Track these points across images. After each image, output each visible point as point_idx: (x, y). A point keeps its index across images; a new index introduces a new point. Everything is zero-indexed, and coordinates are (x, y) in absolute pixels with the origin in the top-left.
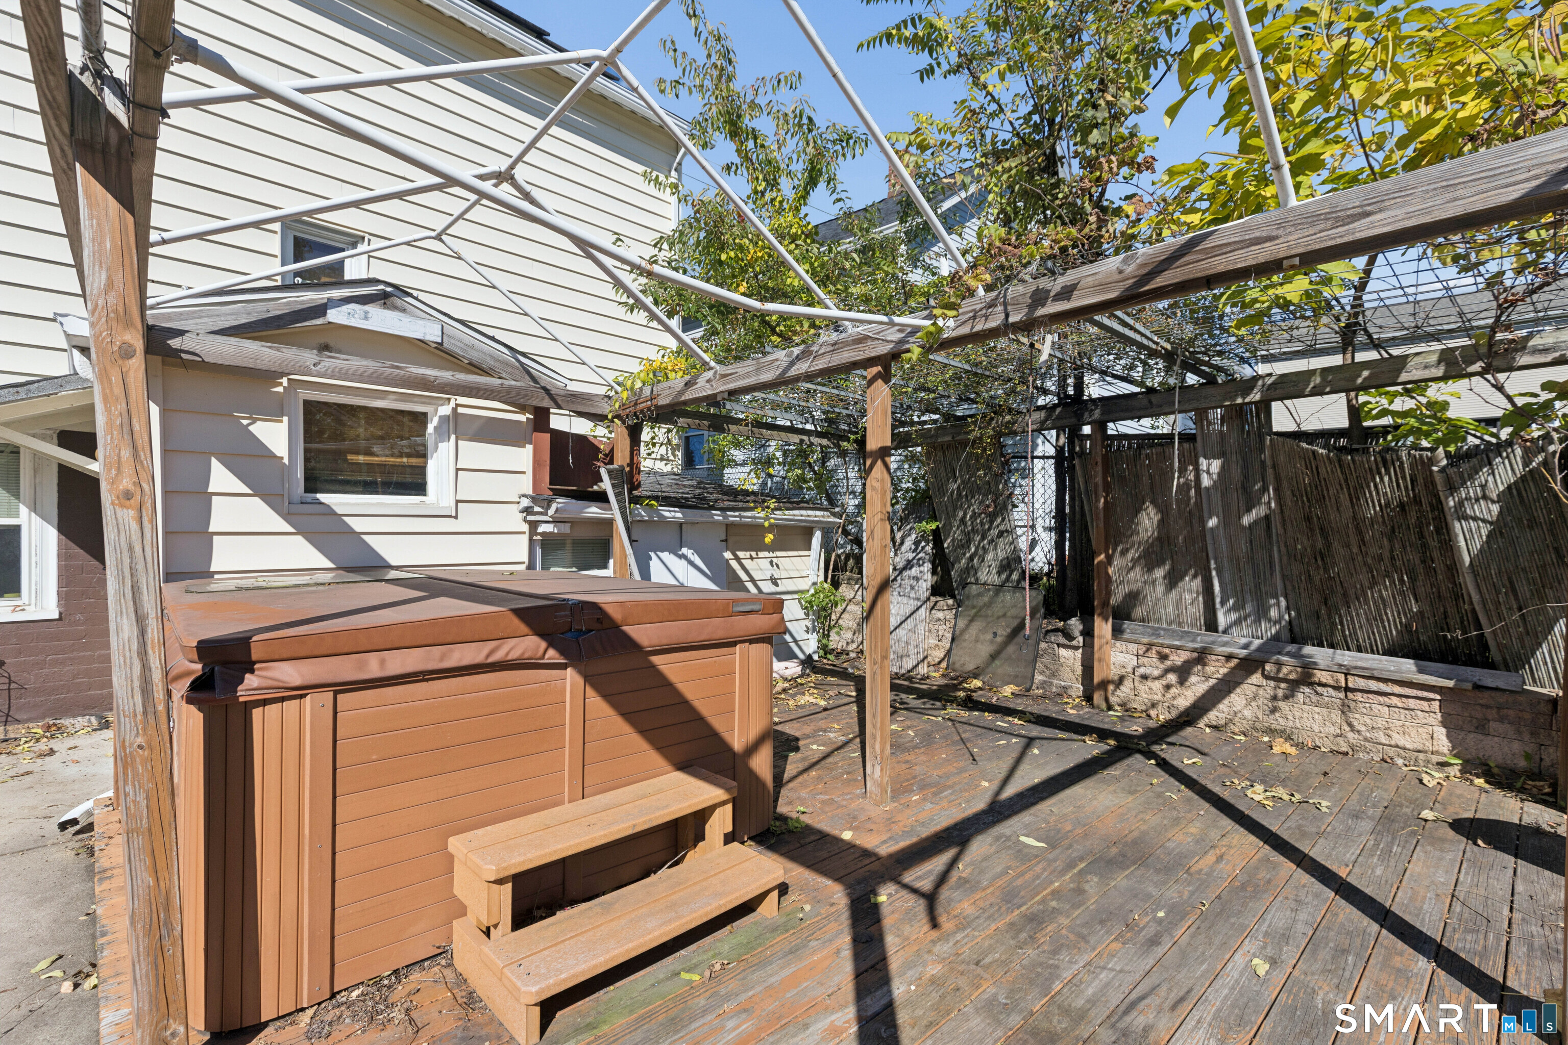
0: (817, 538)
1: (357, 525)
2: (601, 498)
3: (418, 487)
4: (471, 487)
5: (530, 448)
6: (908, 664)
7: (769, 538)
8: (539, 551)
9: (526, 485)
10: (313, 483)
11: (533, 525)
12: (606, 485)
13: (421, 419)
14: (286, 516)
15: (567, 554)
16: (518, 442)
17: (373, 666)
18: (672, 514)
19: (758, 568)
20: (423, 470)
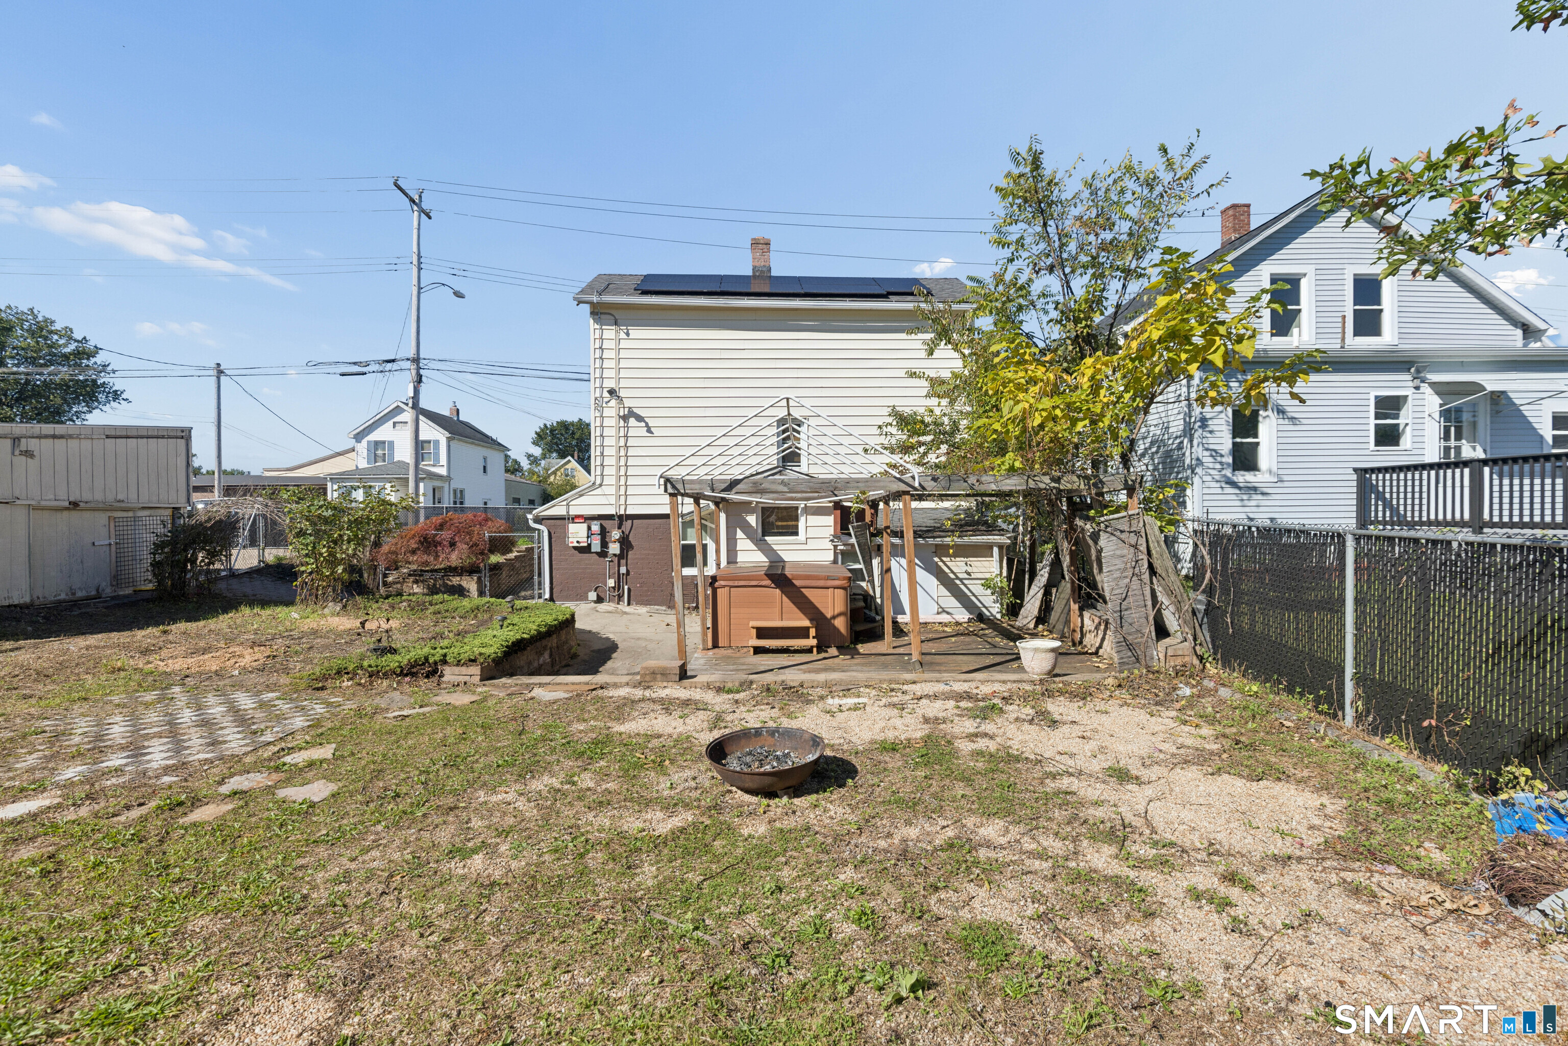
0: (996, 551)
1: (775, 547)
3: (795, 533)
4: (812, 533)
5: (832, 517)
7: (956, 550)
8: (840, 557)
9: (831, 531)
10: (765, 533)
11: (835, 547)
12: (852, 531)
13: (797, 508)
14: (756, 545)
16: (829, 515)
17: (736, 583)
18: (896, 541)
19: (957, 566)
20: (797, 527)
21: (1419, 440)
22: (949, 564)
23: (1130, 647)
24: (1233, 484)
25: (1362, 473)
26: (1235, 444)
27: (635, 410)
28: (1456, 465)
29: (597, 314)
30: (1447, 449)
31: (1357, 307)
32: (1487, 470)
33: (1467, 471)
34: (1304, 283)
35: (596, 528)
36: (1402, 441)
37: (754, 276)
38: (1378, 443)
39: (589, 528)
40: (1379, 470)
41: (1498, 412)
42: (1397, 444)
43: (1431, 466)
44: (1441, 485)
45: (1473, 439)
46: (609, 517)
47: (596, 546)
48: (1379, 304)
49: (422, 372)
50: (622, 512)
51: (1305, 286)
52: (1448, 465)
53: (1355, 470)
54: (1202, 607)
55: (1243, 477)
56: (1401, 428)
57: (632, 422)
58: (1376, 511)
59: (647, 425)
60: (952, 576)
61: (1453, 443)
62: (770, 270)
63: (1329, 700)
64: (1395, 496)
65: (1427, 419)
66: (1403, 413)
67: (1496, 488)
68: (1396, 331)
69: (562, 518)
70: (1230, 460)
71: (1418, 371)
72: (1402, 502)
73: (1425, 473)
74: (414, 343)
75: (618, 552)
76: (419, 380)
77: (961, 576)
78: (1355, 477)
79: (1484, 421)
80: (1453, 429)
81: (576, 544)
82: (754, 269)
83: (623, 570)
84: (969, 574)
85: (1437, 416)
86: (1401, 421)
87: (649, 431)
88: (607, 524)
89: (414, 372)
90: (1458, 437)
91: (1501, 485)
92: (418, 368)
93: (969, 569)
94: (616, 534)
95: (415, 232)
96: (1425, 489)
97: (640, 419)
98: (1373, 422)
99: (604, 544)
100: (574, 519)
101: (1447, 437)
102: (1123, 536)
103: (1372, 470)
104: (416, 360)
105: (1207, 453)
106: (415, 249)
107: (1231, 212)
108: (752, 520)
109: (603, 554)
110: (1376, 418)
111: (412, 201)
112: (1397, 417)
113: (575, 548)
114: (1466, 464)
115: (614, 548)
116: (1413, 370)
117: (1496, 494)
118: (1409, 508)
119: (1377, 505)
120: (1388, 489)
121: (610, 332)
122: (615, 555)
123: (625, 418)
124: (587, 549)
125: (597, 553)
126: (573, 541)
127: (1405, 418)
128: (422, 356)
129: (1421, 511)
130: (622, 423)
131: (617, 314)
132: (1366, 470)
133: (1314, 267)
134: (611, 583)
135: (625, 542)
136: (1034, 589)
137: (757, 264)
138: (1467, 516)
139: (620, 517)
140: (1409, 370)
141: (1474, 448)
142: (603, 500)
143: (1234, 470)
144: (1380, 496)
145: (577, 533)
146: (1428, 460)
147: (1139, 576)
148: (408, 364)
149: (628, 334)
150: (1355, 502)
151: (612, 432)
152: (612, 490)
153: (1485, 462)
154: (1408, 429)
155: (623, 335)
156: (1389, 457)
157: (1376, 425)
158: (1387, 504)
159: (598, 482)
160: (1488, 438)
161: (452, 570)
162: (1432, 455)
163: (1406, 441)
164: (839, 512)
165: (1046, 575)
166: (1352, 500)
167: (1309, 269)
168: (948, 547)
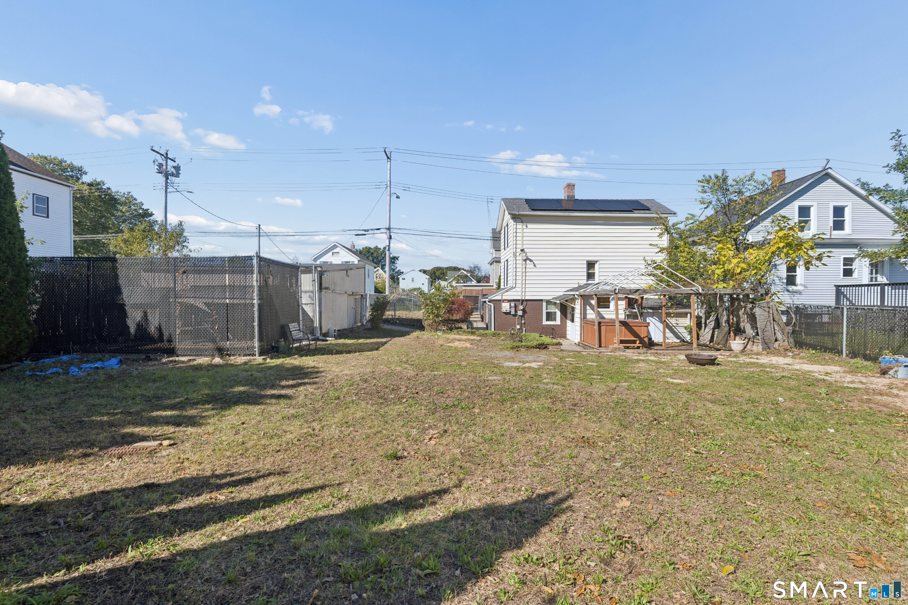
0: (689, 315)
1: (601, 313)
2: (635, 308)
3: (609, 307)
6: (705, 342)
7: (672, 315)
8: (626, 316)
9: (625, 306)
10: (598, 307)
11: (626, 313)
12: (636, 307)
13: (609, 298)
14: (595, 312)
15: (632, 317)
16: (624, 301)
18: (651, 311)
19: (672, 321)
20: (609, 305)
21: (860, 274)
22: (670, 320)
23: (766, 344)
24: (788, 291)
25: (837, 287)
26: (788, 276)
27: (529, 257)
28: (875, 285)
29: (515, 218)
30: (872, 278)
31: (835, 219)
32: (886, 287)
33: (879, 287)
34: (812, 209)
35: (513, 304)
36: (853, 275)
37: (568, 200)
38: (844, 276)
39: (510, 305)
40: (845, 286)
41: (892, 264)
42: (851, 276)
43: (866, 285)
44: (869, 292)
45: (882, 274)
46: (518, 300)
47: (513, 312)
48: (843, 217)
49: (391, 234)
50: (523, 298)
51: (813, 211)
52: (872, 285)
53: (835, 286)
54: (791, 331)
55: (792, 288)
56: (853, 270)
57: (528, 262)
58: (843, 302)
59: (534, 263)
60: (671, 325)
61: (874, 276)
62: (574, 196)
63: (838, 353)
64: (851, 296)
65: (864, 267)
66: (854, 264)
67: (890, 293)
68: (851, 229)
69: (500, 301)
70: (785, 281)
71: (861, 248)
72: (854, 298)
73: (863, 288)
74: (388, 221)
75: (521, 314)
76: (390, 238)
77: (674, 325)
78: (835, 288)
79: (887, 267)
80: (874, 270)
81: (505, 311)
82: (568, 196)
83: (523, 322)
84: (677, 324)
85: (868, 265)
86: (853, 267)
87: (535, 266)
88: (517, 303)
89: (388, 234)
90: (876, 273)
91: (891, 292)
92: (390, 233)
93: (678, 322)
94: (521, 307)
95: (389, 171)
96: (863, 293)
97: (531, 261)
98: (842, 267)
99: (516, 311)
100: (504, 301)
101: (872, 273)
102: (765, 308)
103: (842, 286)
104: (389, 229)
105: (777, 279)
106: (389, 179)
107: (777, 173)
108: (593, 302)
109: (515, 315)
110: (844, 265)
111: (388, 158)
112: (851, 265)
113: (504, 313)
114: (879, 285)
115: (520, 313)
116: (858, 247)
117: (890, 296)
118: (857, 300)
119: (843, 299)
120: (848, 293)
121: (520, 226)
122: (520, 316)
123: (525, 260)
124: (509, 313)
125: (513, 315)
126: (504, 310)
127: (855, 265)
128: (391, 227)
129: (861, 302)
130: (524, 263)
131: (523, 218)
132: (839, 286)
133: (816, 203)
134: (518, 327)
135: (524, 311)
136: (707, 330)
137: (569, 194)
138: (879, 304)
139: (523, 301)
140: (857, 247)
141: (882, 278)
142: (516, 293)
143: (787, 285)
144: (845, 296)
145: (506, 307)
146: (864, 283)
147: (770, 321)
148: (385, 231)
149: (527, 226)
150: (835, 298)
151: (520, 266)
152: (520, 290)
153: (886, 284)
154: (856, 270)
155: (525, 227)
156: (848, 281)
157: (844, 269)
158: (848, 299)
159: (514, 286)
160: (888, 274)
161: (457, 321)
162: (866, 281)
163: (855, 275)
164: (627, 300)
165: (713, 324)
166: (834, 297)
167: (815, 204)
168: (671, 313)
